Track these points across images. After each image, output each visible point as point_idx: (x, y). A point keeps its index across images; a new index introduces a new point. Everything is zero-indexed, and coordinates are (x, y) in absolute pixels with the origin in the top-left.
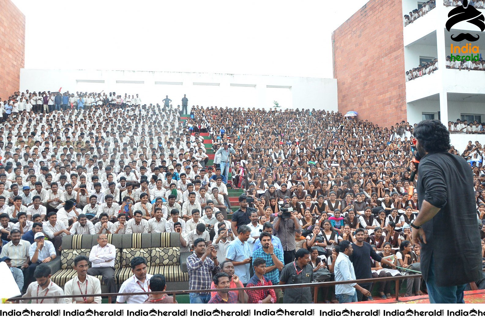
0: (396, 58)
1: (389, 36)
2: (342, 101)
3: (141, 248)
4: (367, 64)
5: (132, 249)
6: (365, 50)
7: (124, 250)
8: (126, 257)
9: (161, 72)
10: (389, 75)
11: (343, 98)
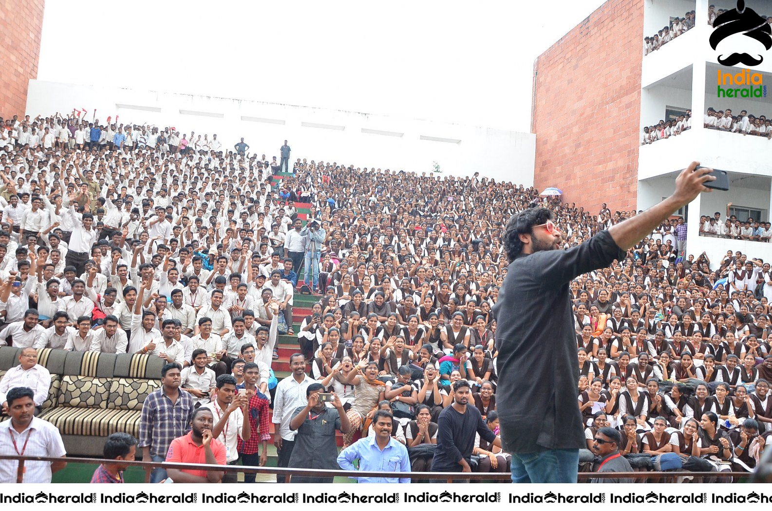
0: (628, 106)
1: (621, 70)
2: (541, 170)
3: (96, 377)
4: (583, 114)
5: (80, 377)
6: (581, 90)
7: (66, 378)
8: (67, 390)
9: (253, 101)
10: (615, 132)
11: (542, 165)
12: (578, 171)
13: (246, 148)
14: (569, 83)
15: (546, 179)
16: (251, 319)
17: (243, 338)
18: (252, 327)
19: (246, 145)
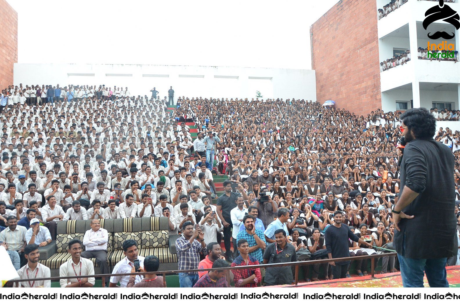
0: (371, 50)
1: (365, 29)
2: (321, 91)
3: (132, 231)
4: (344, 56)
5: (124, 233)
6: (341, 42)
7: (116, 234)
8: (118, 241)
9: (149, 65)
10: (364, 66)
11: (321, 87)
12: (343, 89)
13: (157, 93)
14: (333, 39)
15: (324, 96)
16: (198, 190)
17: (198, 201)
18: (200, 195)
19: (157, 92)
